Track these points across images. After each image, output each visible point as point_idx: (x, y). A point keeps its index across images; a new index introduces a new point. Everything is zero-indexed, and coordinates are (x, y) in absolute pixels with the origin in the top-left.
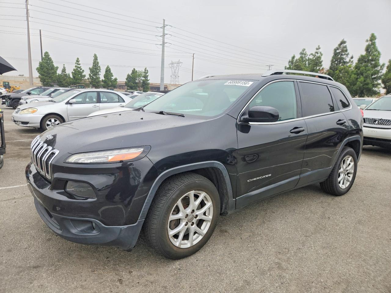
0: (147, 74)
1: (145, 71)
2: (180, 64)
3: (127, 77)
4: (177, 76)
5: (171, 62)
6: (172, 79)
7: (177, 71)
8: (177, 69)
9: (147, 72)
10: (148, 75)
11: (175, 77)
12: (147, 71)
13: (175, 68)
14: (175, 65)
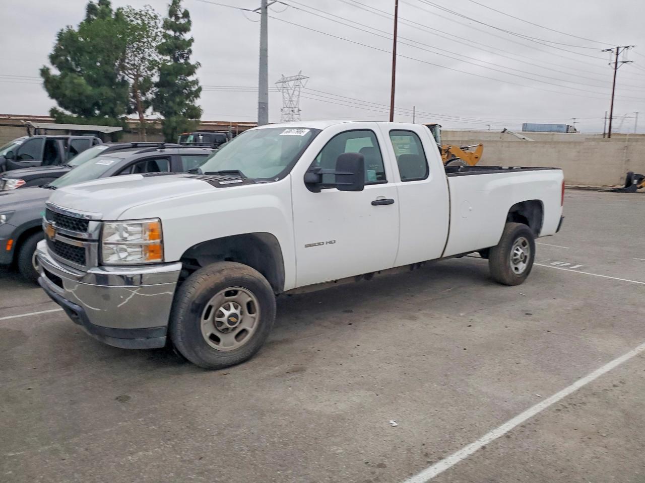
0: (187, 36)
1: (172, 12)
2: (303, 81)
3: (57, 49)
4: (296, 110)
5: (280, 78)
6: (285, 116)
7: (295, 99)
8: (296, 93)
9: (182, 21)
10: (192, 40)
11: (291, 113)
12: (186, 15)
13: (291, 92)
14: (291, 83)
